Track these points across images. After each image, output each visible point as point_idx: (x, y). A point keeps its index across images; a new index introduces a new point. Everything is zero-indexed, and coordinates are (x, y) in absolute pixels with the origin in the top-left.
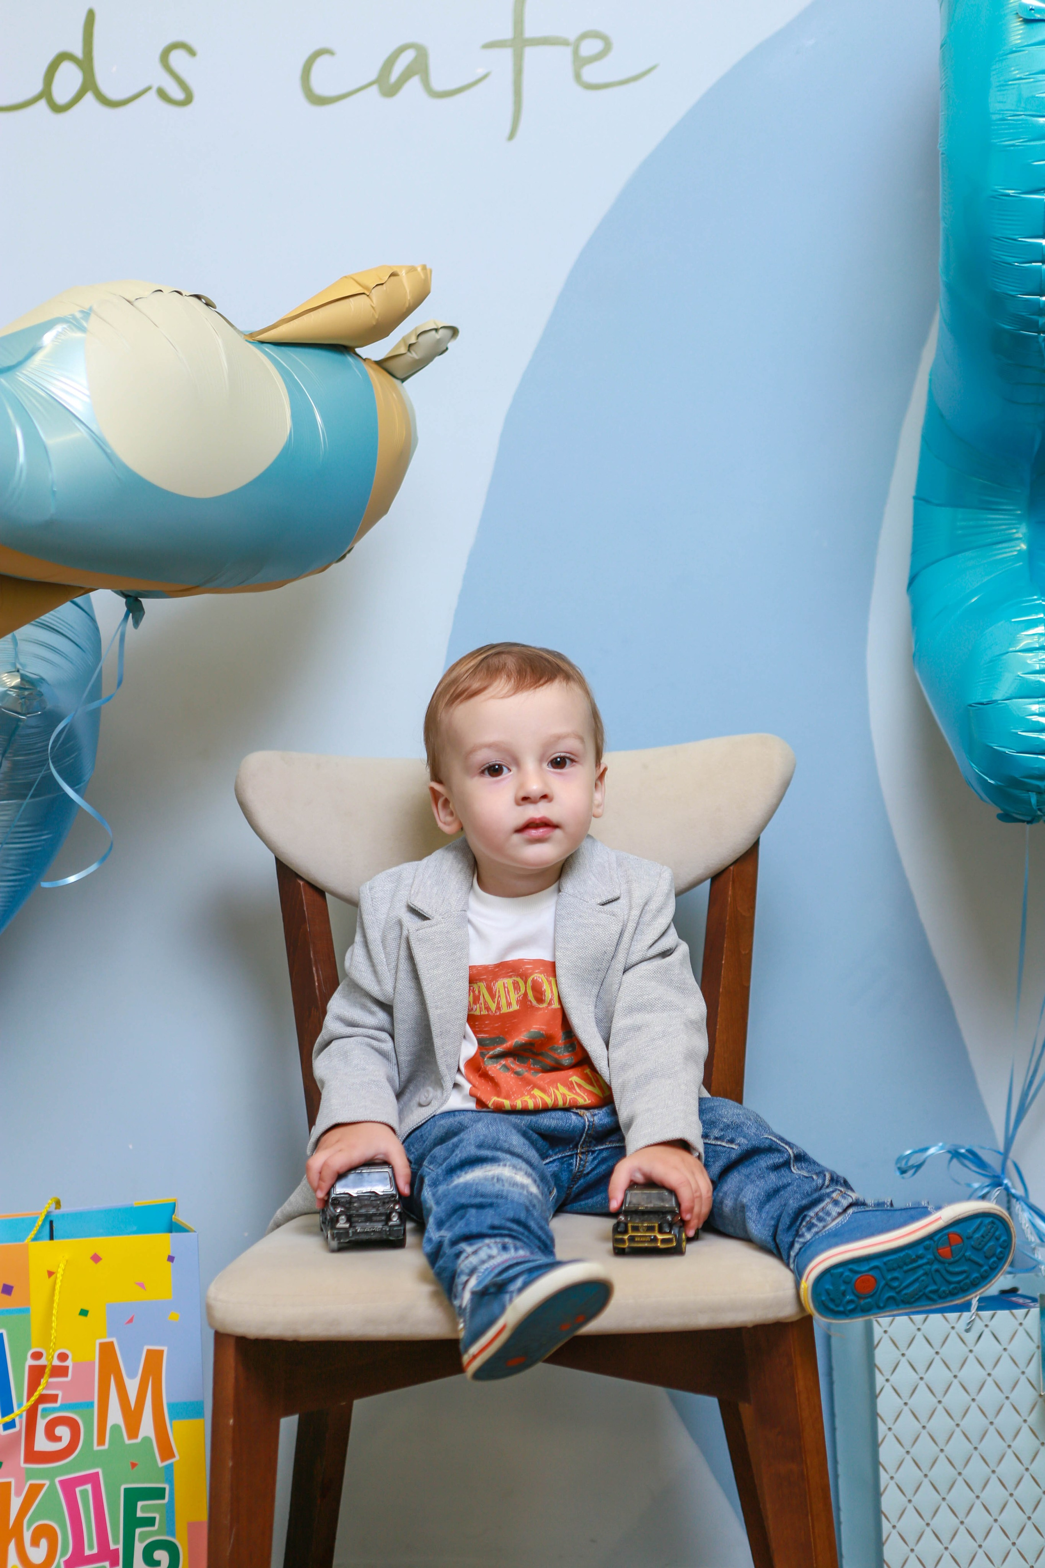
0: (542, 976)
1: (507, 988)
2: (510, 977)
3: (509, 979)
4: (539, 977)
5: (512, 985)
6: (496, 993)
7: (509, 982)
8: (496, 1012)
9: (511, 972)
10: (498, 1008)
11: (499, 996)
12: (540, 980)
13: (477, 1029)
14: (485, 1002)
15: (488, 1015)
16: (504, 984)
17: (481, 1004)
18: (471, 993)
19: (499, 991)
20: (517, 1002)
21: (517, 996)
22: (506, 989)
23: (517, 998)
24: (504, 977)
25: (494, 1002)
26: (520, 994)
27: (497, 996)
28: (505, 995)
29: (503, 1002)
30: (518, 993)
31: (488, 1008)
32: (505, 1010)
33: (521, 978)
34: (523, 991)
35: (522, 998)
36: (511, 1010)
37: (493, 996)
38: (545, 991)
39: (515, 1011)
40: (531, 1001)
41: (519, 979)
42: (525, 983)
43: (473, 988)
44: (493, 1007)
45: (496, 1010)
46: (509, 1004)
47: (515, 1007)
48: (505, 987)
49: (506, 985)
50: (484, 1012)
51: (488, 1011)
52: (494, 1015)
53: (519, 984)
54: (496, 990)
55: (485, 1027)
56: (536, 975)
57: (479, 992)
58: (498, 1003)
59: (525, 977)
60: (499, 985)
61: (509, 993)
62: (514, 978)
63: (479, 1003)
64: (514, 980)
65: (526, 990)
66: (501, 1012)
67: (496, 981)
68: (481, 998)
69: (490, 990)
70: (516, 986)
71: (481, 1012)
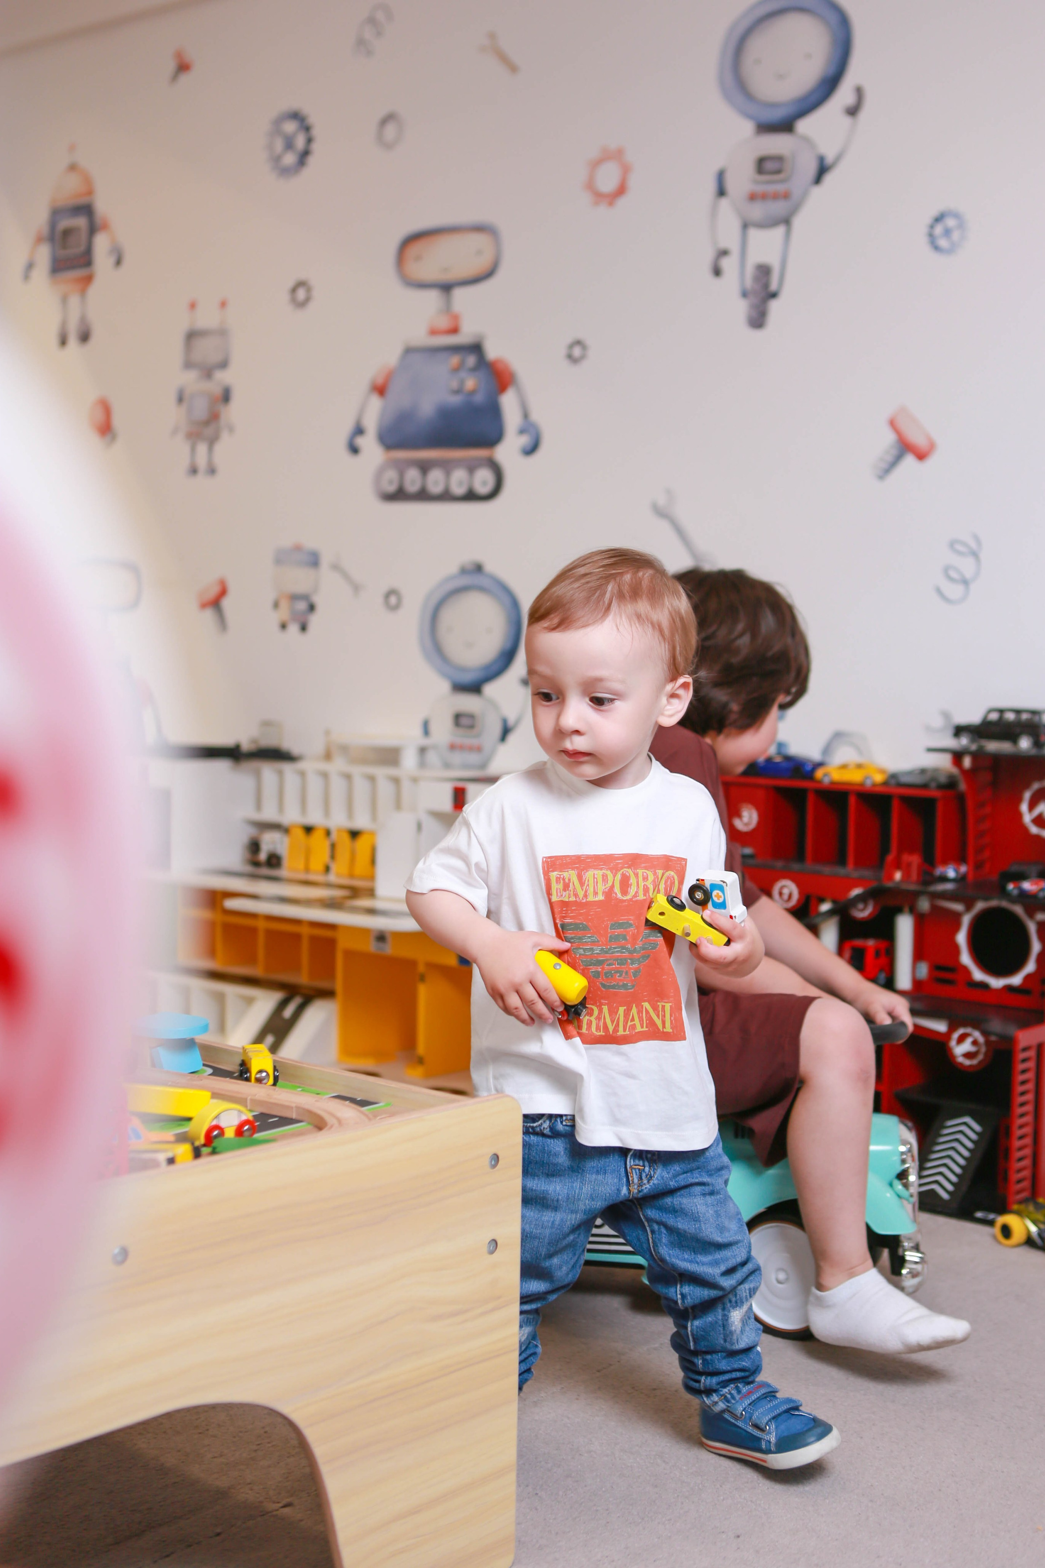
0: (629, 870)
1: (597, 879)
2: (601, 869)
3: (599, 871)
4: (627, 872)
5: (601, 877)
6: (585, 881)
7: (599, 873)
8: (583, 899)
9: (602, 865)
10: (586, 896)
11: (588, 885)
12: (628, 875)
14: (575, 889)
15: (576, 901)
16: (594, 874)
17: (570, 891)
19: (588, 881)
20: (603, 893)
21: (604, 887)
22: (595, 880)
23: (604, 890)
24: (594, 868)
25: (582, 890)
26: (607, 886)
27: (586, 884)
28: (593, 885)
29: (591, 890)
30: (605, 885)
31: (576, 895)
32: (591, 898)
33: (611, 872)
34: (610, 883)
35: (609, 889)
36: (597, 899)
37: (582, 884)
38: (631, 885)
39: (601, 902)
40: (616, 894)
41: (609, 873)
42: (614, 876)
43: (564, 877)
44: (581, 894)
46: (596, 893)
47: (601, 897)
48: (594, 878)
49: (596, 876)
50: (573, 899)
51: (576, 898)
52: (581, 903)
53: (607, 878)
54: (586, 879)
55: (571, 913)
56: (625, 869)
57: (569, 880)
58: (586, 891)
59: (615, 870)
60: (589, 875)
61: (597, 883)
62: (603, 871)
63: (568, 889)
64: (604, 873)
65: (613, 882)
66: (587, 900)
67: (587, 871)
68: (571, 885)
69: (580, 877)
70: (605, 878)
71: (569, 898)
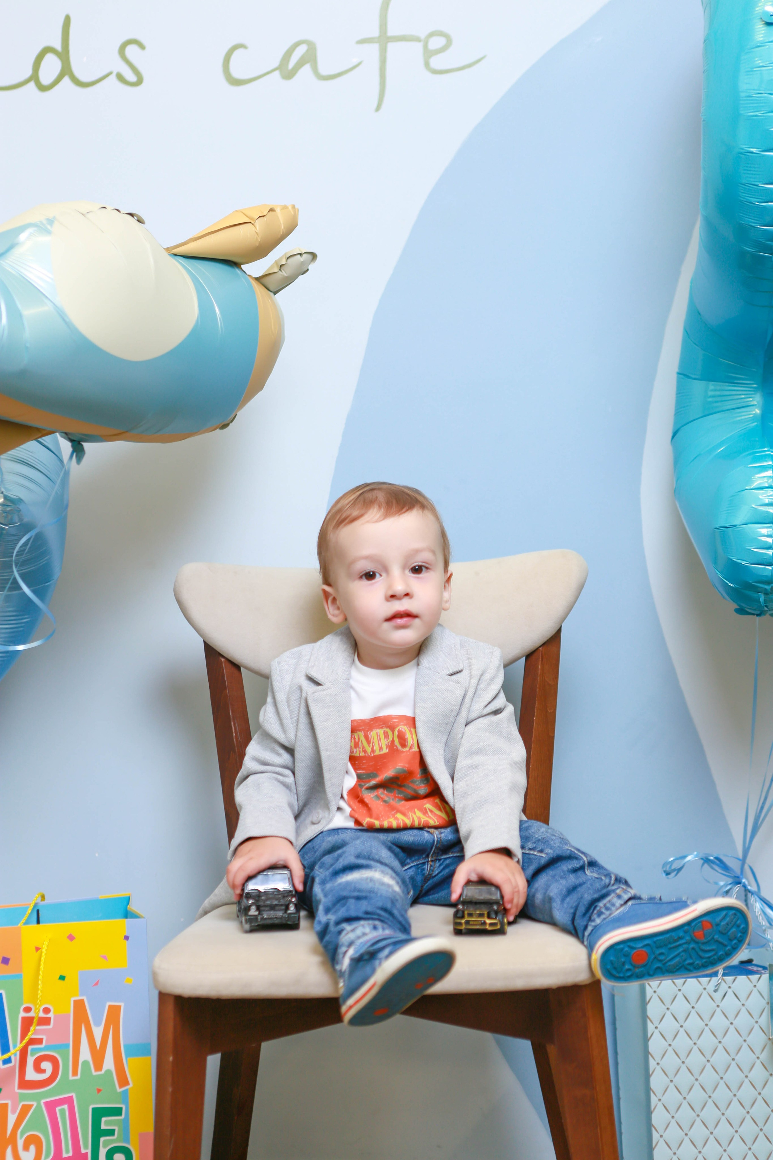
1: (380, 736)
2: (382, 728)
3: (381, 730)
4: (403, 728)
5: (383, 734)
6: (371, 740)
7: (381, 732)
9: (383, 724)
10: (373, 751)
11: (373, 742)
12: (404, 731)
13: (357, 767)
14: (363, 746)
15: (365, 756)
16: (377, 733)
17: (360, 748)
18: (353, 740)
19: (373, 739)
20: (387, 746)
21: (386, 742)
22: (379, 738)
23: (387, 744)
24: (377, 728)
25: (370, 746)
26: (389, 741)
28: (377, 742)
29: (376, 747)
30: (387, 740)
31: (365, 751)
32: (377, 752)
33: (390, 729)
34: (391, 739)
35: (391, 743)
36: (382, 752)
37: (368, 742)
38: (407, 738)
39: (385, 754)
40: (397, 746)
41: (388, 730)
42: (393, 733)
43: (354, 736)
44: (369, 750)
45: (371, 753)
46: (381, 748)
47: (385, 750)
48: (377, 736)
49: (379, 734)
50: (362, 754)
51: (365, 753)
52: (370, 756)
53: (388, 734)
54: (371, 738)
55: (363, 765)
56: (401, 727)
57: (359, 739)
58: (373, 747)
59: (392, 728)
60: (373, 734)
61: (380, 740)
62: (384, 729)
63: (358, 747)
64: (385, 731)
65: (393, 738)
66: (375, 754)
67: (371, 731)
68: (360, 743)
69: (366, 737)
70: (386, 735)
71: (360, 754)
